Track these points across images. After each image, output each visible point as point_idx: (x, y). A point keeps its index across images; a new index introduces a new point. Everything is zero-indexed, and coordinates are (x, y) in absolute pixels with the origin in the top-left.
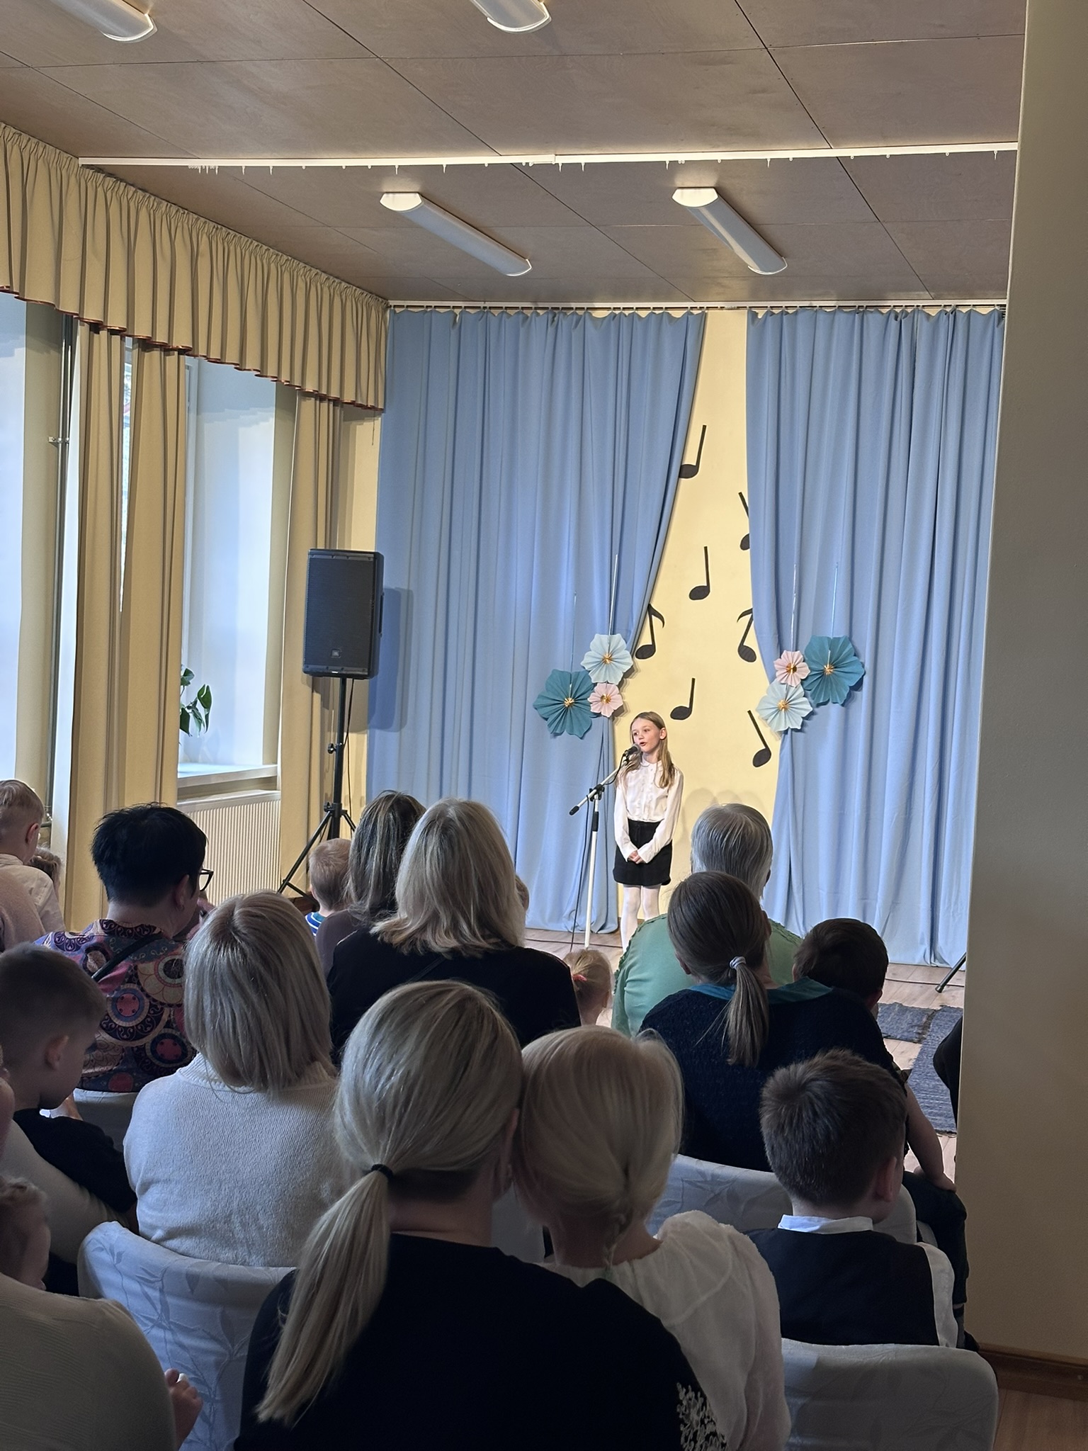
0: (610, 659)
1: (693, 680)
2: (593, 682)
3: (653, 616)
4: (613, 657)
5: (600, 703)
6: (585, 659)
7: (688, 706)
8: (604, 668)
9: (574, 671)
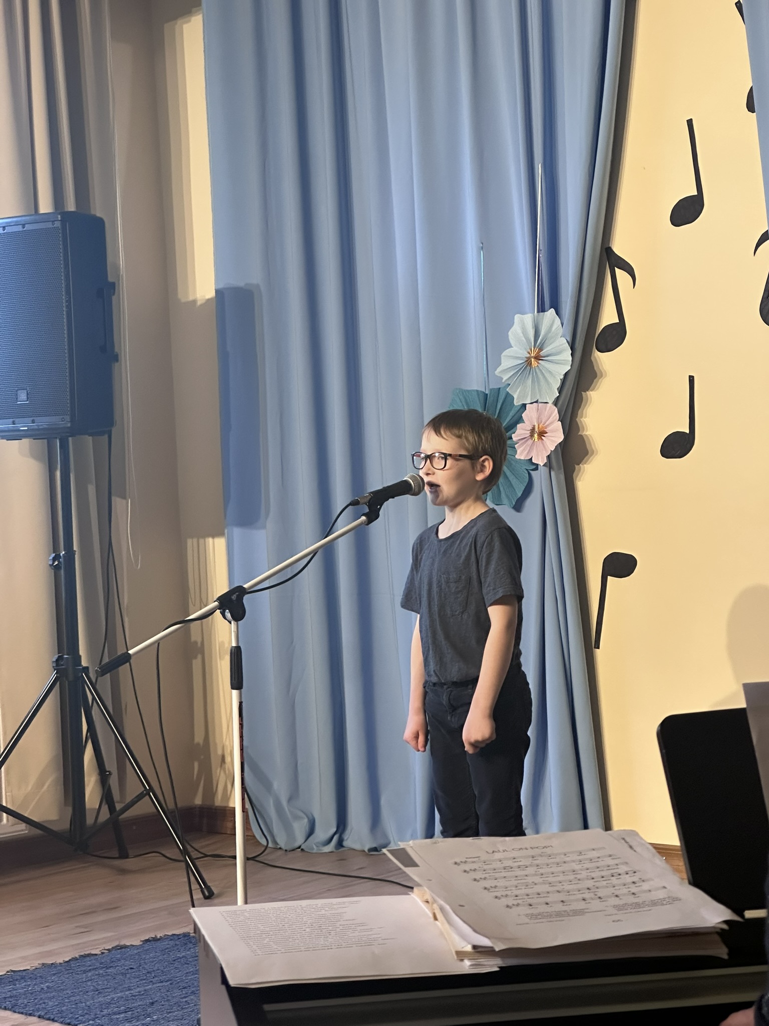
0: (538, 358)
1: (691, 379)
2: (517, 403)
3: (616, 268)
4: (542, 353)
5: (530, 442)
6: (502, 365)
7: (688, 432)
8: (531, 376)
9: (491, 387)
